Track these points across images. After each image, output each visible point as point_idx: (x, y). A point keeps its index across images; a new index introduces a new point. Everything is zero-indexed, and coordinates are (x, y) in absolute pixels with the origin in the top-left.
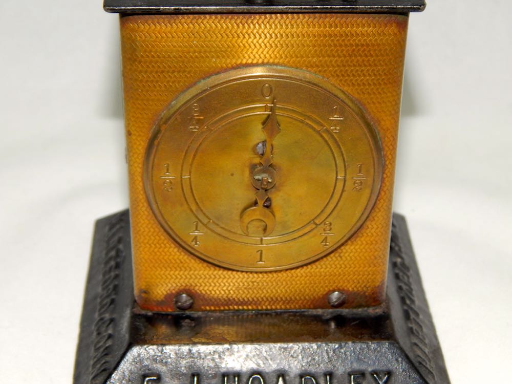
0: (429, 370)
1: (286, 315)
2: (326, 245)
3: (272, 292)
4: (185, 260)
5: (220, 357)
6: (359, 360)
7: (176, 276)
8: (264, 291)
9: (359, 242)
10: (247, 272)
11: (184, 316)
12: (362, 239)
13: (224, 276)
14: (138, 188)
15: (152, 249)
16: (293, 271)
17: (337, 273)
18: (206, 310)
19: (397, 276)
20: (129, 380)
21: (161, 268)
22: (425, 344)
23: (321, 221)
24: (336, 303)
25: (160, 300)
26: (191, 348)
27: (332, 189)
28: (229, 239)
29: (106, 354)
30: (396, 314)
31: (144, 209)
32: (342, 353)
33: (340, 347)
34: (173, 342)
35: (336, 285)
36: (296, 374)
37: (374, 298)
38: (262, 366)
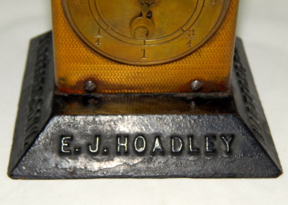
0: (260, 135)
1: (161, 97)
2: (190, 46)
3: (152, 80)
4: (91, 56)
5: (115, 124)
6: (212, 127)
7: (84, 68)
8: (146, 79)
9: (213, 45)
10: (134, 65)
11: (90, 96)
12: (216, 43)
13: (118, 68)
14: (57, 3)
15: (67, 48)
16: (166, 65)
17: (197, 67)
18: (105, 93)
19: (238, 74)
20: (51, 139)
21: (74, 62)
22: (257, 118)
23: (187, 28)
24: (196, 89)
25: (73, 85)
26: (94, 118)
27: (195, 5)
28: (122, 41)
29: (36, 122)
30: (238, 97)
31: (61, 19)
32: (200, 122)
33: (199, 117)
34: (82, 114)
35: (196, 75)
36: (168, 136)
37: (222, 86)
38: (144, 130)
